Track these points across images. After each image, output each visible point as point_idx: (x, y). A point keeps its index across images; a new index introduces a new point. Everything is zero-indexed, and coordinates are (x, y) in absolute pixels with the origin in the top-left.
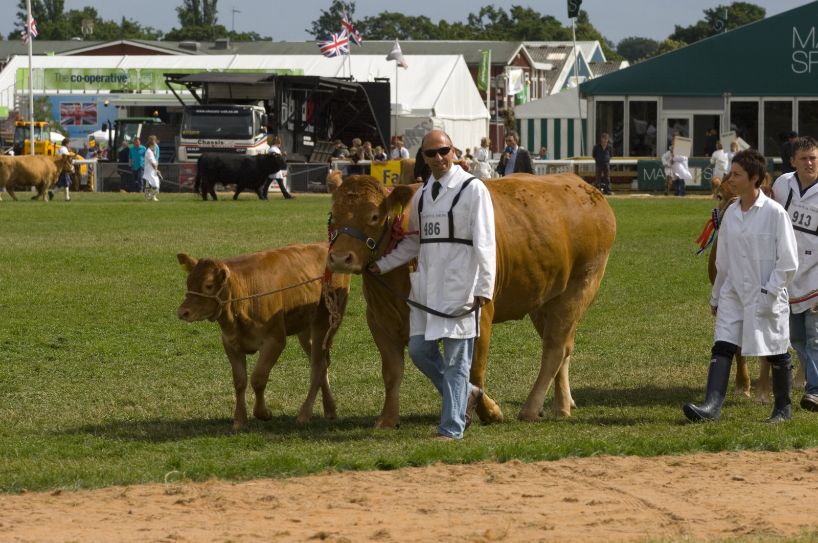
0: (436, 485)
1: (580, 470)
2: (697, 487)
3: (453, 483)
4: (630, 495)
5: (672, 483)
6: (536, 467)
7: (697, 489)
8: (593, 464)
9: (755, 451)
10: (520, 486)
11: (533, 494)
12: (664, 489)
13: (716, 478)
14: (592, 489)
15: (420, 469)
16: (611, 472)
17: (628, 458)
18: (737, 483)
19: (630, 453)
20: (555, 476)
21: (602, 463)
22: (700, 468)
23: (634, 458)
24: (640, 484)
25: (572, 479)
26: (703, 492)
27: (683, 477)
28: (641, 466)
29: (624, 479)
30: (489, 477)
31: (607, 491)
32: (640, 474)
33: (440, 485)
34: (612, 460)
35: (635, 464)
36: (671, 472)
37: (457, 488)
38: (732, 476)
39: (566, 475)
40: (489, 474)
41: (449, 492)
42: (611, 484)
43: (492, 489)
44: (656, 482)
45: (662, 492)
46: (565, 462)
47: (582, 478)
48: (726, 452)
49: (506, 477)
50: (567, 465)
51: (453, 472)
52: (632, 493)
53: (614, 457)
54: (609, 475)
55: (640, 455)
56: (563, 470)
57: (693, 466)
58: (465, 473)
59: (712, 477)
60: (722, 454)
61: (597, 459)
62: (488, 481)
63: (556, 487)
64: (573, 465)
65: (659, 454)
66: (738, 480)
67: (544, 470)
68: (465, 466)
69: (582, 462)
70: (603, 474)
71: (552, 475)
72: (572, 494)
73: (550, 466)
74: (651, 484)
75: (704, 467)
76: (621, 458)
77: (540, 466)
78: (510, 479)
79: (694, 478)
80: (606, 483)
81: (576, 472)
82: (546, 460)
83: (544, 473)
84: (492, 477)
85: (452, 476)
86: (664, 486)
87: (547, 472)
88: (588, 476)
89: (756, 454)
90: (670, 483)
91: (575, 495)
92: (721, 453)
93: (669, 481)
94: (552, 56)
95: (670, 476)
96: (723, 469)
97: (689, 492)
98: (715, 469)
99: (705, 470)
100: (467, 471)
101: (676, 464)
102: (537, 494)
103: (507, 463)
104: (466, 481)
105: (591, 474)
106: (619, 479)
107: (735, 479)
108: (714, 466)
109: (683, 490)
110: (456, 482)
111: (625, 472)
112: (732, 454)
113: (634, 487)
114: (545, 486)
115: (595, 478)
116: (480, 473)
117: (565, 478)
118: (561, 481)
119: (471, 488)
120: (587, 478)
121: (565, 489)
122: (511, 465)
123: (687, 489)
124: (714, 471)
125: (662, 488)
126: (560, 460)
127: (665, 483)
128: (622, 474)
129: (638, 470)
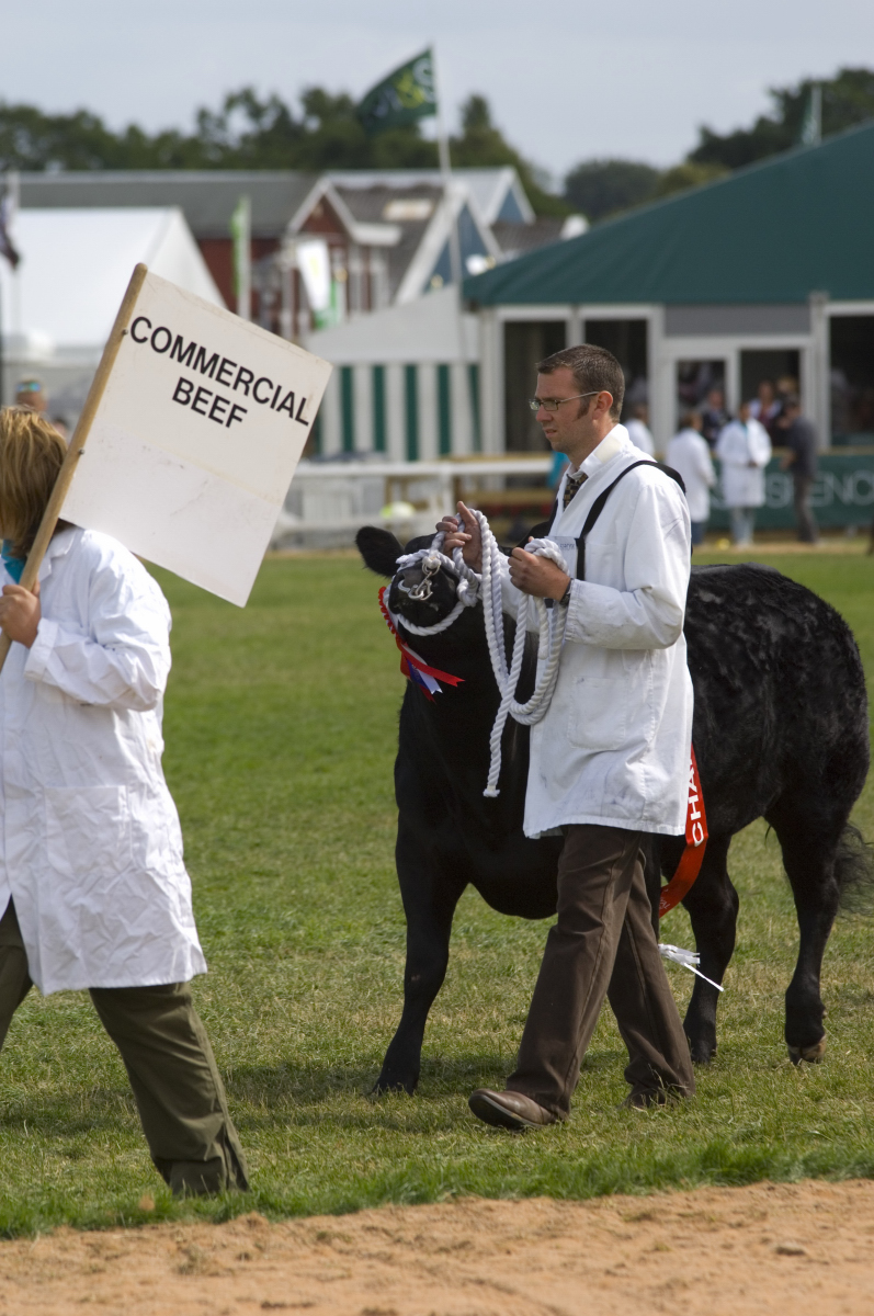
0: (56, 1283)
1: (410, 1236)
2: (687, 1274)
3: (95, 1277)
4: (525, 1297)
5: (628, 1264)
6: (302, 1231)
7: (688, 1279)
8: (439, 1221)
9: (837, 1180)
10: (259, 1281)
11: (288, 1299)
12: (610, 1280)
13: (739, 1248)
14: (432, 1285)
15: (17, 1243)
16: (482, 1239)
17: (526, 1204)
18: (788, 1262)
19: (531, 1192)
20: (347, 1253)
21: (465, 1219)
22: (703, 1225)
23: (543, 1203)
24: (552, 1268)
25: (388, 1259)
26: (702, 1287)
27: (657, 1249)
28: (557, 1222)
29: (513, 1257)
30: (184, 1261)
31: (471, 1287)
32: (555, 1242)
33: (62, 1284)
34: (490, 1209)
35: (543, 1217)
36: (628, 1238)
37: (105, 1290)
38: (775, 1245)
39: (374, 1250)
40: (186, 1252)
41: (85, 1300)
42: (482, 1269)
43: (190, 1289)
44: (590, 1263)
45: (604, 1287)
46: (374, 1217)
47: (410, 1256)
48: (766, 1184)
49: (226, 1259)
50: (376, 1224)
51: (96, 1249)
52: (531, 1292)
53: (492, 1203)
54: (478, 1249)
55: (555, 1195)
56: (368, 1237)
57: (683, 1221)
58: (127, 1253)
59: (728, 1247)
60: (757, 1192)
61: (451, 1207)
62: (183, 1271)
63: (346, 1282)
64: (391, 1225)
65: (604, 1191)
66: (790, 1253)
67: (322, 1237)
68: (127, 1233)
69: (415, 1215)
70: (463, 1245)
71: (341, 1252)
72: (385, 1297)
73: (336, 1228)
74: (578, 1269)
75: (711, 1223)
76: (510, 1205)
77: (311, 1230)
78: (234, 1265)
79: (684, 1251)
80: (470, 1267)
81: (399, 1241)
82: (326, 1214)
83: (321, 1247)
84: (193, 1259)
85: (95, 1261)
86: (608, 1273)
87: (329, 1243)
88: (427, 1252)
89: (838, 1189)
90: (622, 1266)
91: (391, 1301)
92: (753, 1188)
93: (621, 1259)
94: (398, 210)
95: (627, 1247)
96: (756, 1228)
97: (668, 1286)
98: (740, 1225)
99: (714, 1230)
100: (132, 1247)
101: (645, 1217)
102: (297, 1299)
103: (231, 1223)
104: (128, 1274)
105: (435, 1247)
106: (503, 1256)
107: (782, 1251)
108: (735, 1219)
109: (654, 1282)
110: (103, 1276)
111: (519, 1238)
112: (781, 1188)
113: (537, 1277)
114: (320, 1279)
115: (443, 1257)
116: (162, 1251)
117: (370, 1256)
118: (360, 1267)
119: (138, 1289)
120: (422, 1257)
121: (368, 1286)
122: (241, 1228)
123: (664, 1280)
124: (733, 1232)
125: (603, 1278)
126: (361, 1213)
127: (610, 1263)
128: (511, 1245)
129: (551, 1233)
